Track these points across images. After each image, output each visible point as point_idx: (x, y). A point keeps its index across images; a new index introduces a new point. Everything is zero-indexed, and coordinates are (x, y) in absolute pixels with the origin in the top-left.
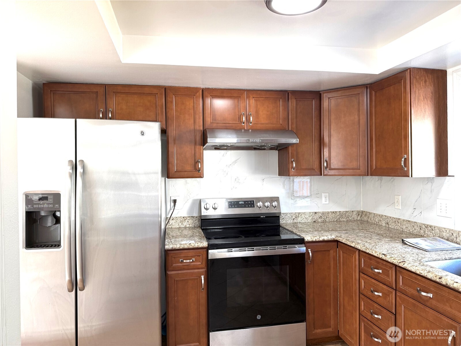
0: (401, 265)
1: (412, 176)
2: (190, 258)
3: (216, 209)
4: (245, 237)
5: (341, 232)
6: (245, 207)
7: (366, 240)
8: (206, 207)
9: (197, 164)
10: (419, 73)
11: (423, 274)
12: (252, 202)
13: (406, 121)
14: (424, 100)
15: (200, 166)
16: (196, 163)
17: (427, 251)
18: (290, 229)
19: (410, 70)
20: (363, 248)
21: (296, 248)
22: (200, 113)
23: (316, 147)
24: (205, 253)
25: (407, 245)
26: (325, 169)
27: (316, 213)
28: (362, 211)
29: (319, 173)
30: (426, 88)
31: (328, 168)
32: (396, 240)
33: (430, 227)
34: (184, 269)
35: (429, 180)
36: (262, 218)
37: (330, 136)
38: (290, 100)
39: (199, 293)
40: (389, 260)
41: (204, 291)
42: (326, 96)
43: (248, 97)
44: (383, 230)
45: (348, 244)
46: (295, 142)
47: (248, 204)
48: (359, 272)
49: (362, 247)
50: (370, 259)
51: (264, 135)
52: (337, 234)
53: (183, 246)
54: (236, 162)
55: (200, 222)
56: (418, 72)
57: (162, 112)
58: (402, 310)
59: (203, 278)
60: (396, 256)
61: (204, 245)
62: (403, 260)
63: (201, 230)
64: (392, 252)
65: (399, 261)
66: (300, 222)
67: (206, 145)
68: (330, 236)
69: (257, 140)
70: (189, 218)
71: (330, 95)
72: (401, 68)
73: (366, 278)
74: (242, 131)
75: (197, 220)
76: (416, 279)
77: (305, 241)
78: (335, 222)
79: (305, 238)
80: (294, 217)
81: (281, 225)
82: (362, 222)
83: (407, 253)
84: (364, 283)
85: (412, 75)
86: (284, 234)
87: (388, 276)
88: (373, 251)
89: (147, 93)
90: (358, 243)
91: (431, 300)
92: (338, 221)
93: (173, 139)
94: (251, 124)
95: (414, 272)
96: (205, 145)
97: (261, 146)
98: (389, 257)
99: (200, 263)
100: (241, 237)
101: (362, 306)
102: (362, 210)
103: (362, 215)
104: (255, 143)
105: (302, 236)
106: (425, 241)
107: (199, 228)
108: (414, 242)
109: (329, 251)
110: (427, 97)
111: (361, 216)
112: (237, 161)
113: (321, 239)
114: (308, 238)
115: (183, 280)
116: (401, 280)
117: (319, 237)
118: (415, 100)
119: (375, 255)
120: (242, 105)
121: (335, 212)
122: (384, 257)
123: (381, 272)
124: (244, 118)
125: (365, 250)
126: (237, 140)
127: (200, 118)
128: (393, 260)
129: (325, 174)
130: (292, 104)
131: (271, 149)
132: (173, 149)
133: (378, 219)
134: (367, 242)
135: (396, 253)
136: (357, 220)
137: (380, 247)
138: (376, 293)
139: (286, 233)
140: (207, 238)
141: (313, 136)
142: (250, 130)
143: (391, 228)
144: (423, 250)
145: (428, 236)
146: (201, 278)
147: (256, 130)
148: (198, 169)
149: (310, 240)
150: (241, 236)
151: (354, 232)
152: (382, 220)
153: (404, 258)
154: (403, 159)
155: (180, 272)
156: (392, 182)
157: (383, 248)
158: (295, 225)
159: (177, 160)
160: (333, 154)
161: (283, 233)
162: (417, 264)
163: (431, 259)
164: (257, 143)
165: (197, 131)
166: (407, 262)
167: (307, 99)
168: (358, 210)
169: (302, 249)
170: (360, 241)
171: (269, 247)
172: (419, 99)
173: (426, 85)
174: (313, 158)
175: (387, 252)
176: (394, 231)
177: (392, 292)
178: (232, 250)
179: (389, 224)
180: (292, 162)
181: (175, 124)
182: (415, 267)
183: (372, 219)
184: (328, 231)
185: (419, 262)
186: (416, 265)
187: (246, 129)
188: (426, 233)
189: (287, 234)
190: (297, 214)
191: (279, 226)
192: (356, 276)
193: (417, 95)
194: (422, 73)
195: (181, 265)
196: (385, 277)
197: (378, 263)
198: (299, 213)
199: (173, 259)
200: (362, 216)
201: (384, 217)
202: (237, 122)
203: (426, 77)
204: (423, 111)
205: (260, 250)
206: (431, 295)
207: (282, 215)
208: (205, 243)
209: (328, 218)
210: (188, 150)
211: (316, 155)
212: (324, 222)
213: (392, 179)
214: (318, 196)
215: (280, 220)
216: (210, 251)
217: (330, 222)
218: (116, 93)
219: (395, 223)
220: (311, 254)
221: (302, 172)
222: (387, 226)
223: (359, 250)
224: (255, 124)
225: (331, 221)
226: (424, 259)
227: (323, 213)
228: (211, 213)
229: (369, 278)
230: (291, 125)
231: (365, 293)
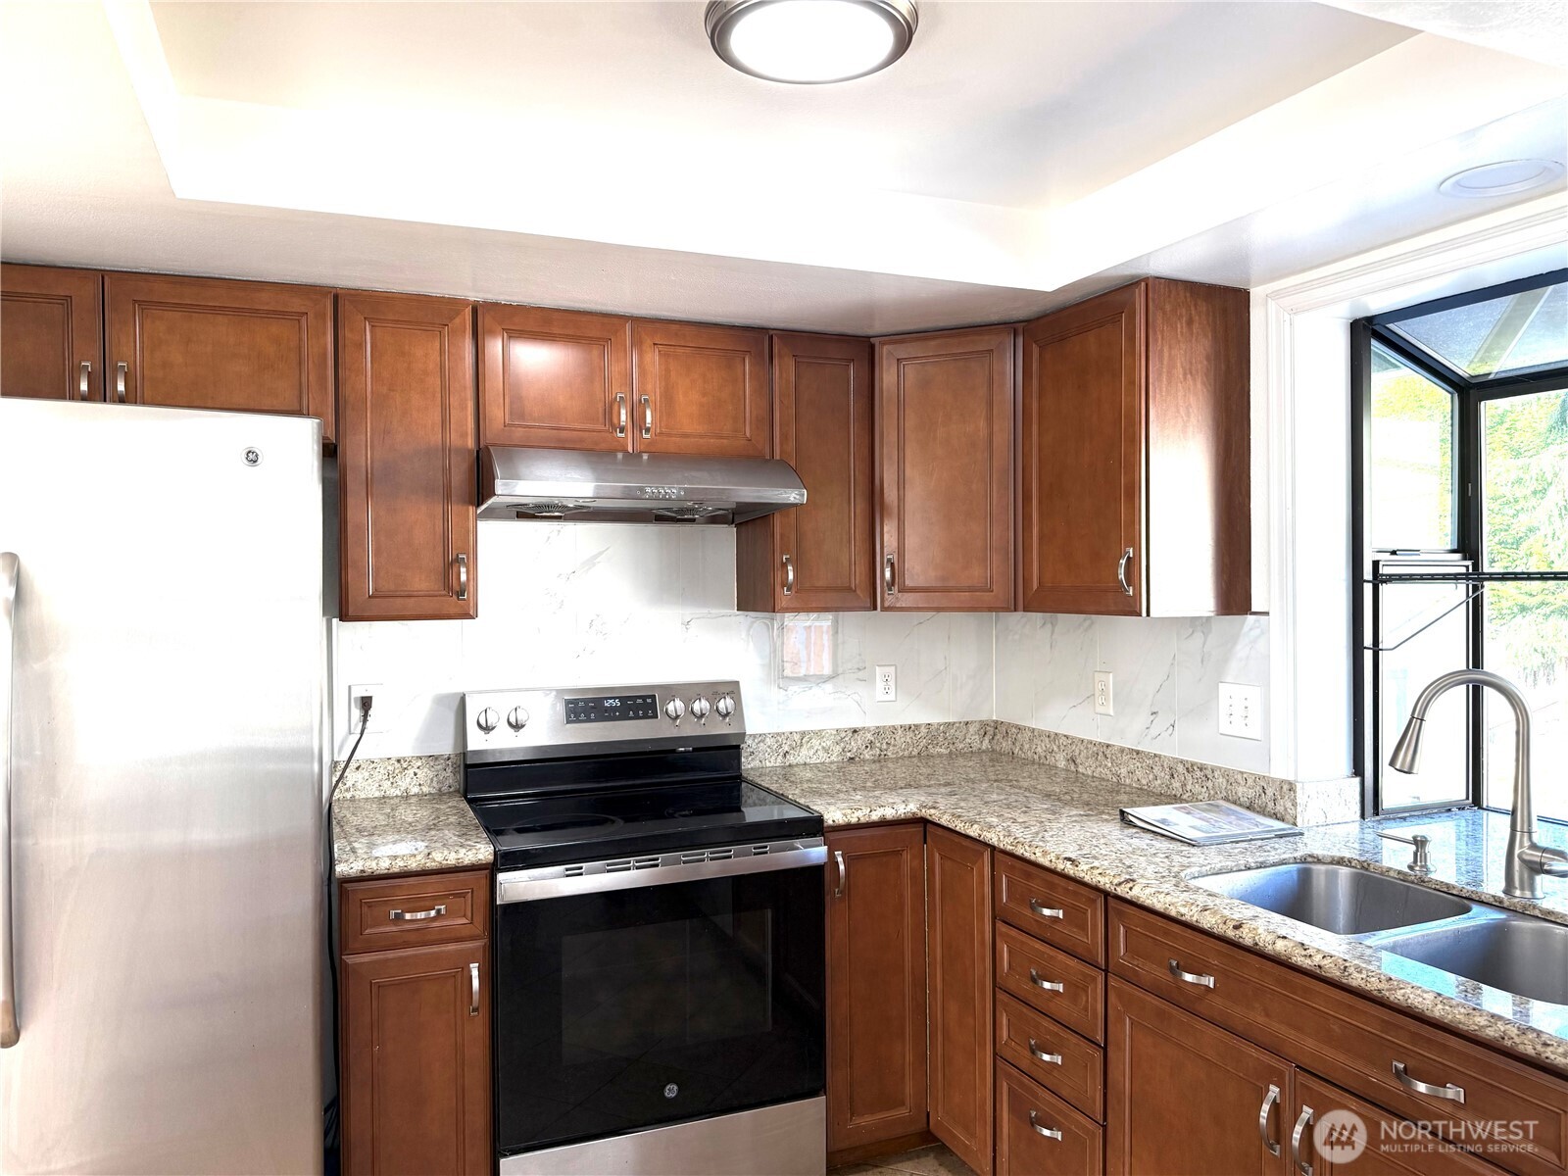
0: (1121, 891)
1: (1148, 614)
2: (428, 904)
3: (523, 726)
4: (627, 820)
5: (933, 790)
6: (624, 717)
7: (1015, 815)
8: (483, 723)
9: (455, 570)
10: (1172, 296)
11: (1187, 918)
12: (649, 701)
13: (1133, 441)
14: (1185, 378)
15: (463, 577)
16: (451, 565)
17: (1194, 846)
18: (774, 787)
19: (1147, 285)
20: (1007, 840)
21: (798, 849)
22: (465, 388)
23: (859, 518)
24: (484, 883)
25: (1136, 826)
26: (886, 588)
27: (855, 731)
28: (996, 722)
29: (868, 603)
30: (1191, 341)
31: (896, 587)
32: (1103, 812)
33: (1201, 770)
34: (406, 945)
35: (1194, 623)
36: (682, 752)
37: (901, 484)
38: (776, 361)
39: (463, 1025)
40: (1087, 879)
41: (481, 1015)
42: (890, 353)
43: (637, 343)
44: (1059, 780)
45: (957, 829)
46: (797, 501)
47: (636, 708)
48: (994, 918)
49: (1002, 838)
50: (1028, 876)
51: (694, 474)
52: (923, 799)
53: (402, 864)
54: (594, 565)
55: (461, 777)
56: (1170, 292)
57: (322, 379)
58: (1125, 1032)
59: (475, 973)
60: (1106, 863)
61: (481, 857)
62: (1128, 877)
63: (465, 805)
64: (1094, 852)
65: (1116, 881)
66: (805, 764)
67: (490, 502)
68: (904, 806)
69: (671, 489)
70: (419, 764)
71: (902, 351)
72: (1119, 277)
73: (1013, 938)
74: (616, 456)
75: (449, 770)
76: (1167, 933)
77: (825, 824)
78: (915, 760)
79: (826, 817)
80: (786, 748)
81: (744, 774)
82: (995, 756)
83: (1138, 852)
84: (1010, 952)
85: (1153, 300)
86: (755, 805)
87: (1083, 928)
88: (1037, 851)
89: (268, 312)
90: (991, 827)
91: (1210, 996)
92: (924, 757)
93: (364, 478)
94: (648, 436)
95: (1162, 910)
96: (482, 504)
97: (682, 511)
98: (1084, 867)
99: (466, 921)
100: (613, 822)
101: (1001, 1028)
102: (994, 718)
103: (995, 734)
104: (664, 499)
105: (815, 808)
106: (1188, 813)
107: (456, 796)
108: (1157, 819)
109: (898, 853)
110: (1194, 372)
111: (993, 738)
112: (597, 560)
113: (875, 817)
114: (833, 814)
115: (401, 983)
116: (1122, 940)
117: (869, 810)
118: (1159, 379)
119: (1044, 861)
120: (616, 369)
121: (913, 727)
122: (1069, 869)
123: (1061, 916)
124: (623, 412)
125: (1011, 848)
126: (597, 487)
127: (466, 407)
128: (1099, 878)
129: (887, 604)
130: (784, 375)
131: (714, 520)
132: (363, 515)
133: (1043, 745)
134: (1015, 821)
135: (1104, 853)
136: (980, 752)
137: (1057, 835)
138: (1047, 985)
139: (759, 799)
140: (487, 829)
141: (849, 482)
142: (645, 457)
143: (1083, 774)
144: (1181, 841)
145: (1194, 798)
146: (470, 971)
147: (663, 457)
148: (456, 587)
149: (841, 822)
150: (612, 817)
151: (973, 789)
152: (1055, 749)
153: (1130, 870)
154: (1123, 562)
155: (391, 955)
156: (1086, 630)
157: (1067, 840)
158: (787, 772)
159: (377, 553)
160: (912, 541)
161: (750, 801)
162: (1167, 887)
163: (1208, 868)
164: (670, 499)
165: (452, 453)
166: (1140, 881)
167: (830, 358)
168: (984, 717)
169: (816, 852)
170: (994, 820)
171: (707, 853)
172: (1170, 374)
173: (1192, 334)
174: (850, 552)
175: (1079, 852)
176: (1093, 784)
177: (1094, 979)
178: (581, 868)
179: (1078, 761)
180: (784, 566)
181: (372, 424)
182: (1163, 895)
183: (1026, 746)
184: (893, 788)
185: (1174, 881)
186: (1166, 891)
187: (630, 450)
188: (1189, 788)
189: (763, 802)
190: (797, 737)
191: (738, 779)
192: (982, 933)
193: (1165, 362)
194: (1182, 293)
195: (394, 929)
196: (1074, 932)
197: (1052, 886)
198: (803, 734)
199: (365, 909)
200: (996, 738)
201: (1063, 740)
202: (600, 427)
203: (1193, 308)
204: (1182, 411)
205: (677, 862)
206: (1209, 981)
207: (749, 742)
208: (482, 850)
209: (894, 746)
210: (420, 518)
211: (857, 544)
212: (881, 759)
213: (1085, 620)
214: (861, 674)
215: (743, 760)
216: (501, 877)
217: (897, 759)
218: (145, 305)
219: (1097, 758)
220: (842, 867)
221: (816, 597)
222: (1073, 768)
223: (993, 848)
224: (661, 433)
225: (903, 758)
226: (1188, 871)
227: (878, 732)
228: (500, 743)
229: (1024, 937)
230: (781, 444)
231: (1011, 985)
